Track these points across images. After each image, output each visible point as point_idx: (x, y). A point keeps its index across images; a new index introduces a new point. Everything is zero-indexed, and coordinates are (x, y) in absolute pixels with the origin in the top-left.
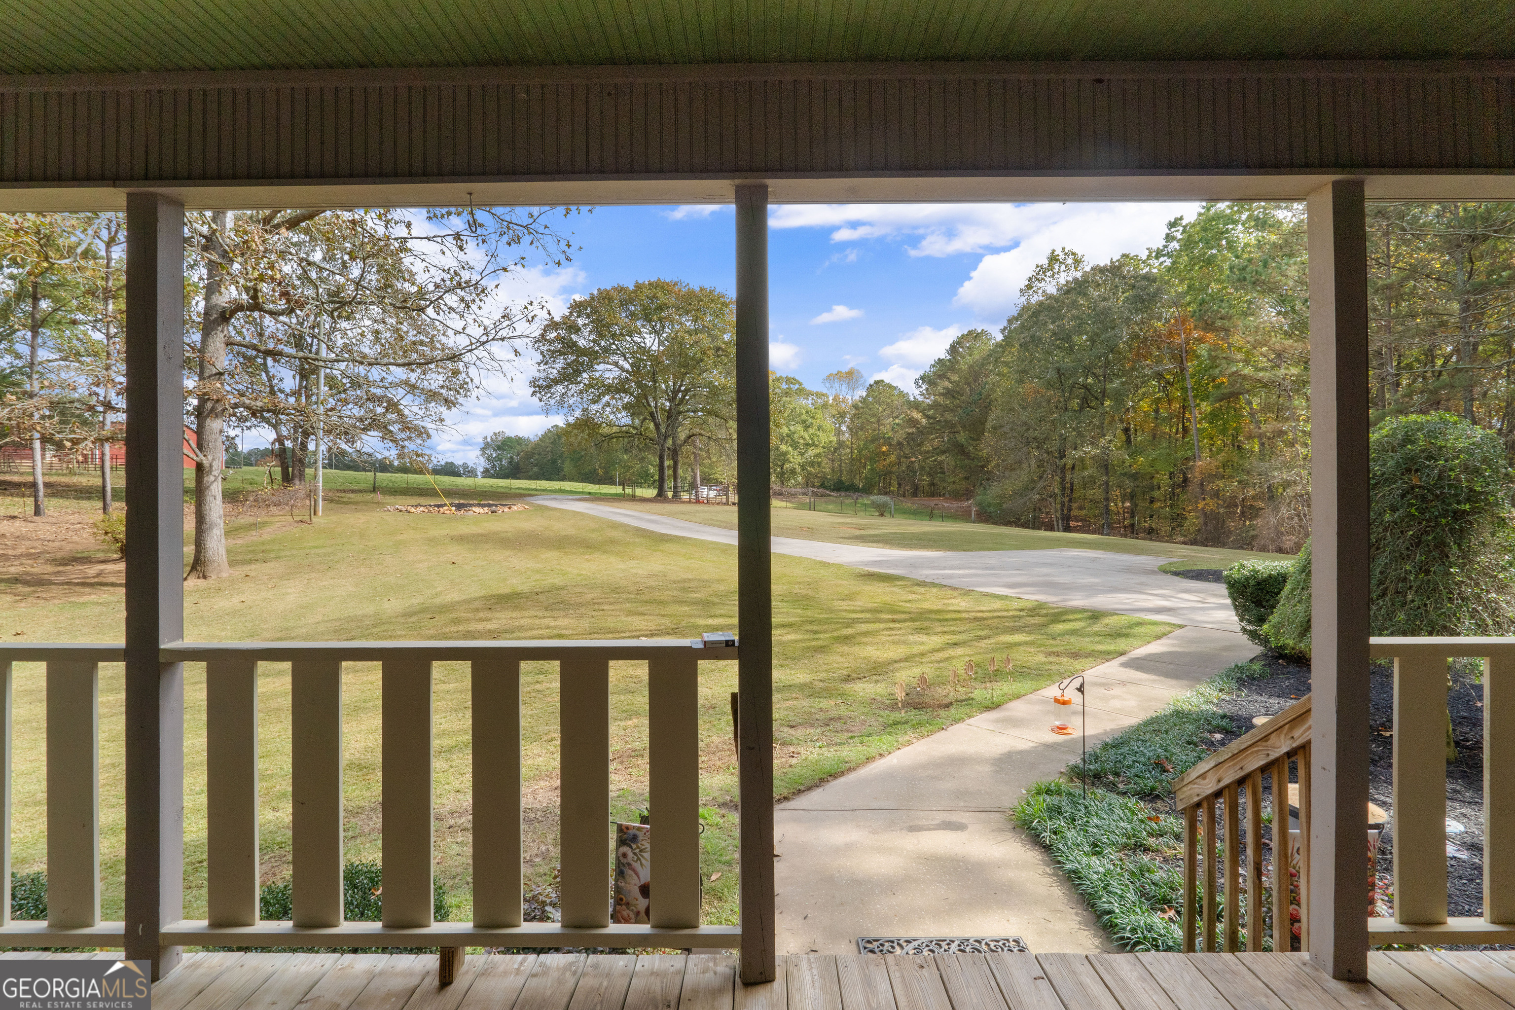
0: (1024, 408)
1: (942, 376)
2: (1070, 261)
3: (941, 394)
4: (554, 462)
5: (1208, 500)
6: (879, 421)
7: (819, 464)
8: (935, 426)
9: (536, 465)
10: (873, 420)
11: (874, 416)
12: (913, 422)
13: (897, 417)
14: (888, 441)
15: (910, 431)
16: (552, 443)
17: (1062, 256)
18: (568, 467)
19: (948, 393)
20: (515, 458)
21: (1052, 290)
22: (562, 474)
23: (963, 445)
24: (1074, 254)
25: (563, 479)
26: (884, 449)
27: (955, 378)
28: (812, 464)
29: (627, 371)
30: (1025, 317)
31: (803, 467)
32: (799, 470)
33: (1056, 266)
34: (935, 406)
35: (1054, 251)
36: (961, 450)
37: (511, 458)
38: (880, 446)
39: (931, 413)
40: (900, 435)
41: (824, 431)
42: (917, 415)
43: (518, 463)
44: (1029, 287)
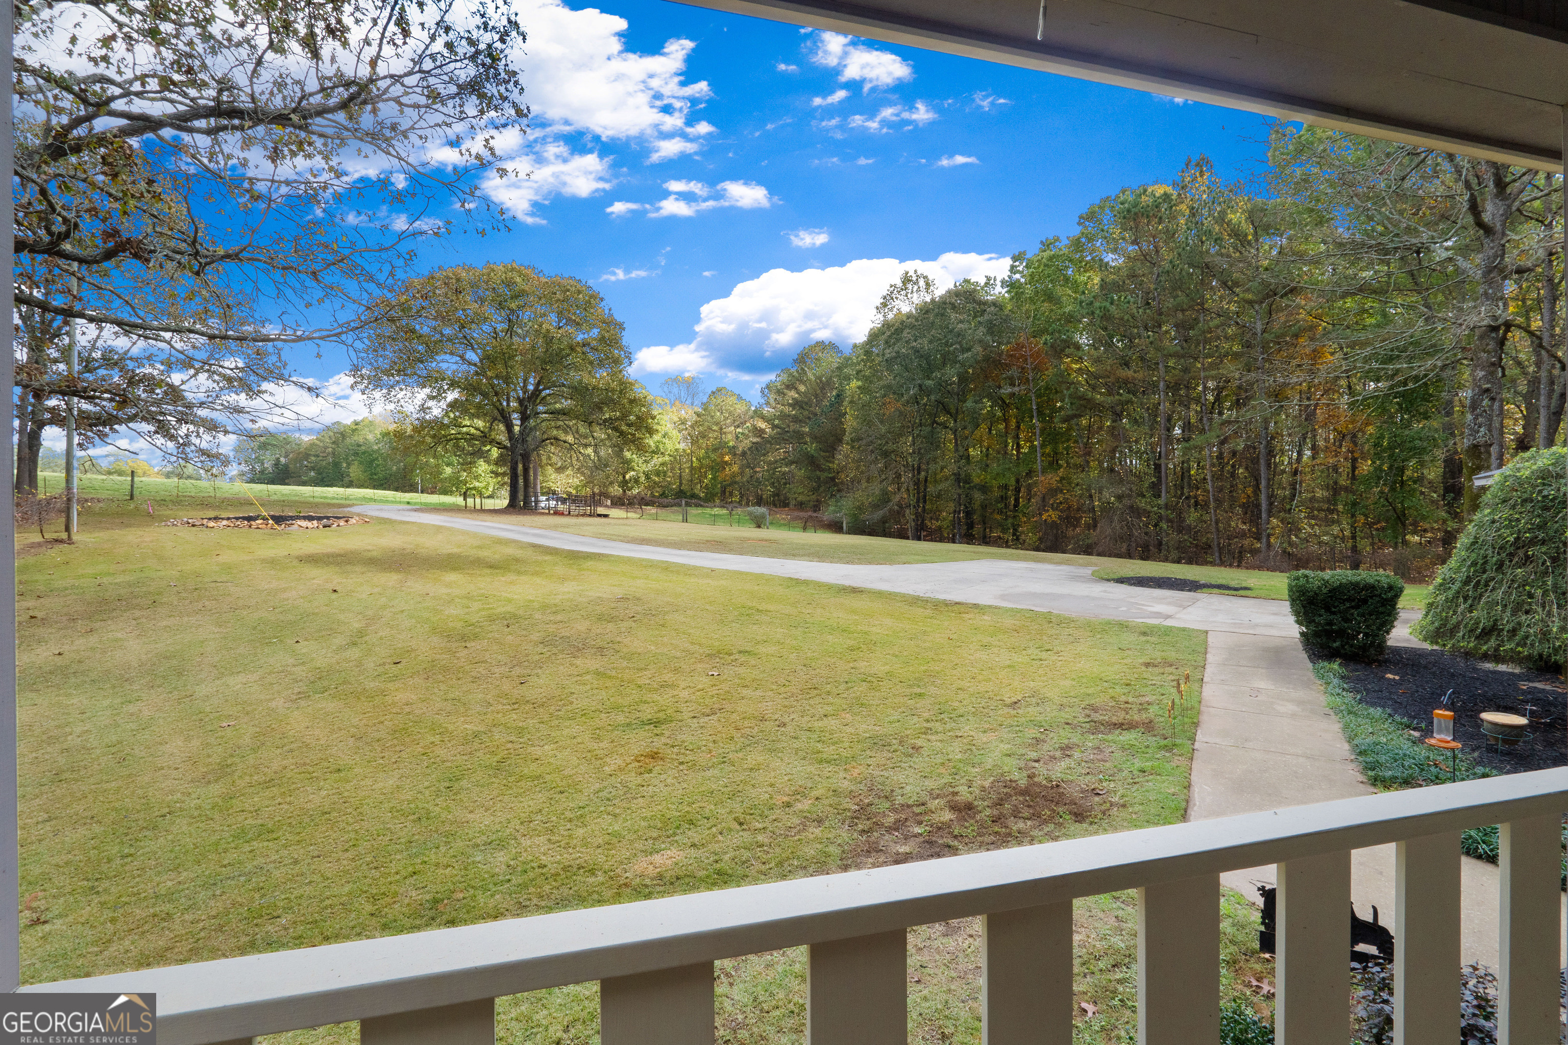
0: (882, 422)
1: (790, 386)
2: (922, 283)
3: (790, 405)
4: (336, 465)
5: (1051, 512)
6: (721, 429)
7: (665, 473)
8: (783, 436)
9: (313, 469)
10: (715, 428)
11: (717, 424)
12: (759, 432)
13: (738, 426)
14: (733, 451)
15: (755, 440)
16: (334, 443)
17: (914, 279)
18: (355, 471)
19: (796, 404)
20: (283, 460)
21: (906, 308)
22: (346, 479)
23: (813, 456)
24: (925, 277)
25: (350, 485)
26: (727, 458)
27: (802, 388)
28: (658, 474)
29: (475, 365)
30: (888, 333)
31: (648, 477)
32: (643, 479)
33: (910, 286)
34: (783, 416)
35: (907, 273)
36: (812, 462)
37: (278, 459)
38: (722, 455)
39: (776, 422)
40: (746, 444)
41: (670, 438)
42: (762, 425)
43: (286, 466)
44: (884, 305)
